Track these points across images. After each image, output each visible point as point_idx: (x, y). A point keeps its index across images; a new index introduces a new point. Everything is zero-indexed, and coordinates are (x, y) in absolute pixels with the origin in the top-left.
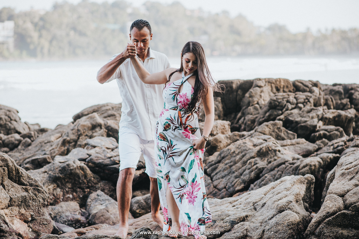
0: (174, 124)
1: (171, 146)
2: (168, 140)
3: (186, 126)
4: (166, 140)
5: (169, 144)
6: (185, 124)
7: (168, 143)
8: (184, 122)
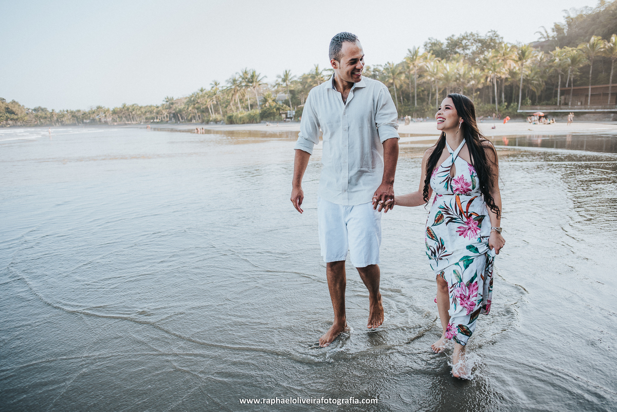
0: (450, 214)
1: (441, 247)
2: (437, 239)
3: (469, 214)
4: (434, 239)
5: (439, 244)
6: (467, 212)
7: (437, 243)
8: (464, 210)
